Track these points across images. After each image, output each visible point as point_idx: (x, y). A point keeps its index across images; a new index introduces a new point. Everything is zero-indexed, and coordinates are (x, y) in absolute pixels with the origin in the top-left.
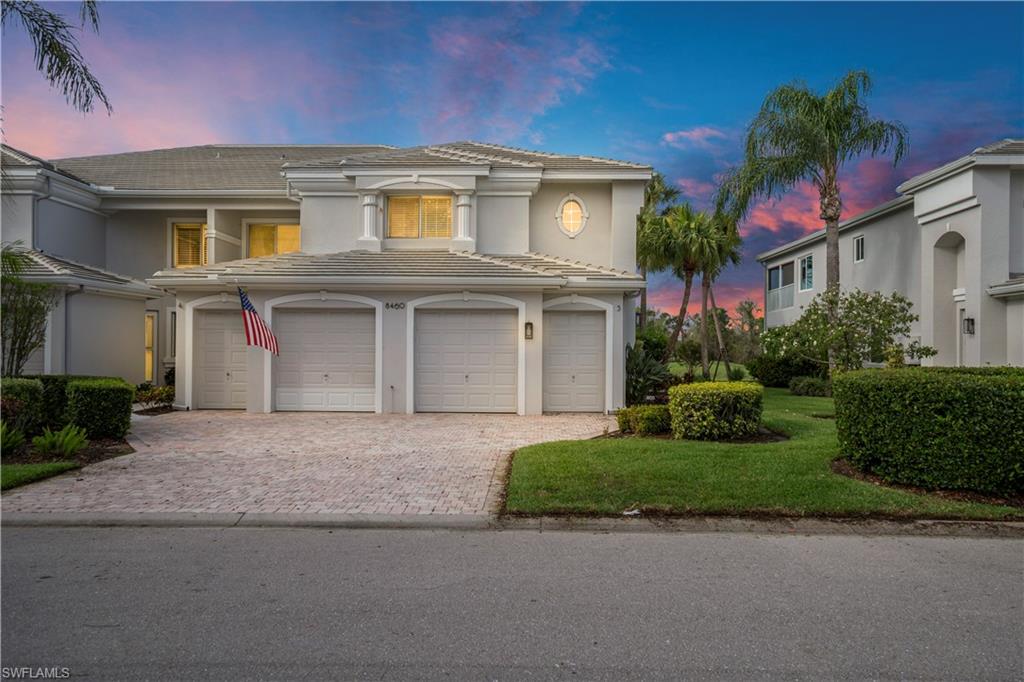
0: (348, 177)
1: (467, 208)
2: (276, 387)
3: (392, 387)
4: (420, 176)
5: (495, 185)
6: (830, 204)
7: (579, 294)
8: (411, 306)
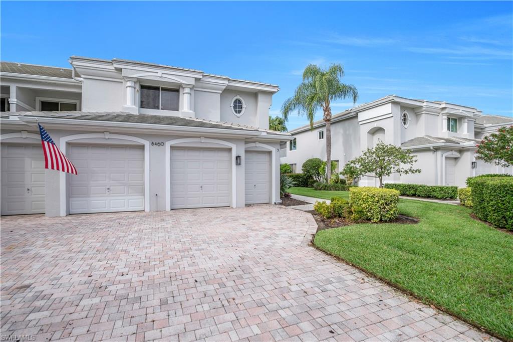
0: (116, 69)
1: (189, 95)
2: (69, 197)
3: (157, 195)
4: (163, 73)
5: (204, 85)
6: (328, 115)
7: (260, 142)
8: (168, 144)
